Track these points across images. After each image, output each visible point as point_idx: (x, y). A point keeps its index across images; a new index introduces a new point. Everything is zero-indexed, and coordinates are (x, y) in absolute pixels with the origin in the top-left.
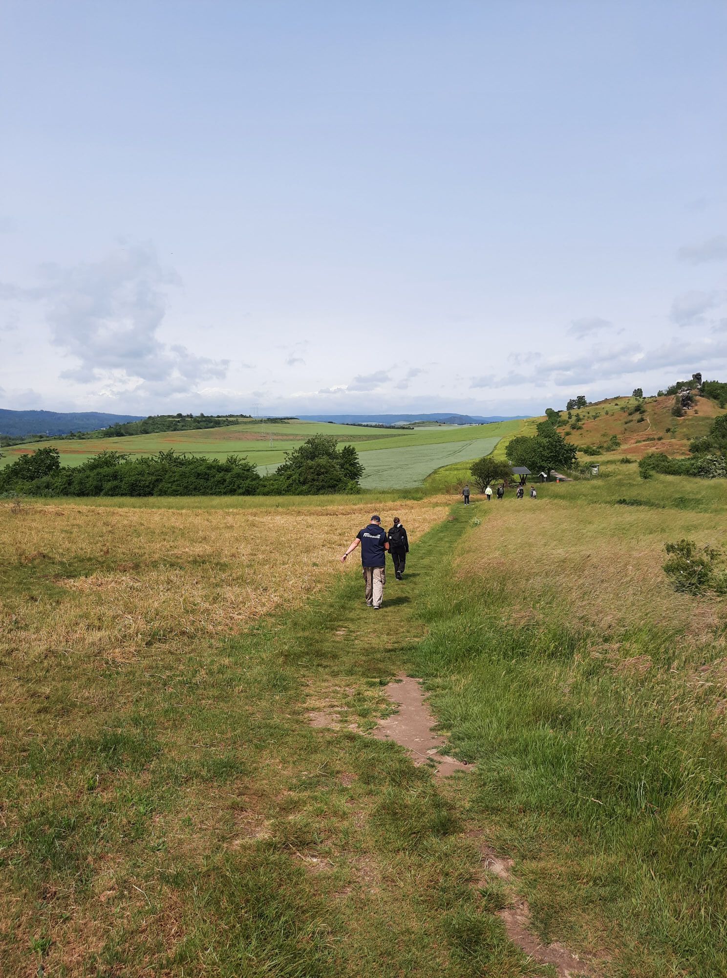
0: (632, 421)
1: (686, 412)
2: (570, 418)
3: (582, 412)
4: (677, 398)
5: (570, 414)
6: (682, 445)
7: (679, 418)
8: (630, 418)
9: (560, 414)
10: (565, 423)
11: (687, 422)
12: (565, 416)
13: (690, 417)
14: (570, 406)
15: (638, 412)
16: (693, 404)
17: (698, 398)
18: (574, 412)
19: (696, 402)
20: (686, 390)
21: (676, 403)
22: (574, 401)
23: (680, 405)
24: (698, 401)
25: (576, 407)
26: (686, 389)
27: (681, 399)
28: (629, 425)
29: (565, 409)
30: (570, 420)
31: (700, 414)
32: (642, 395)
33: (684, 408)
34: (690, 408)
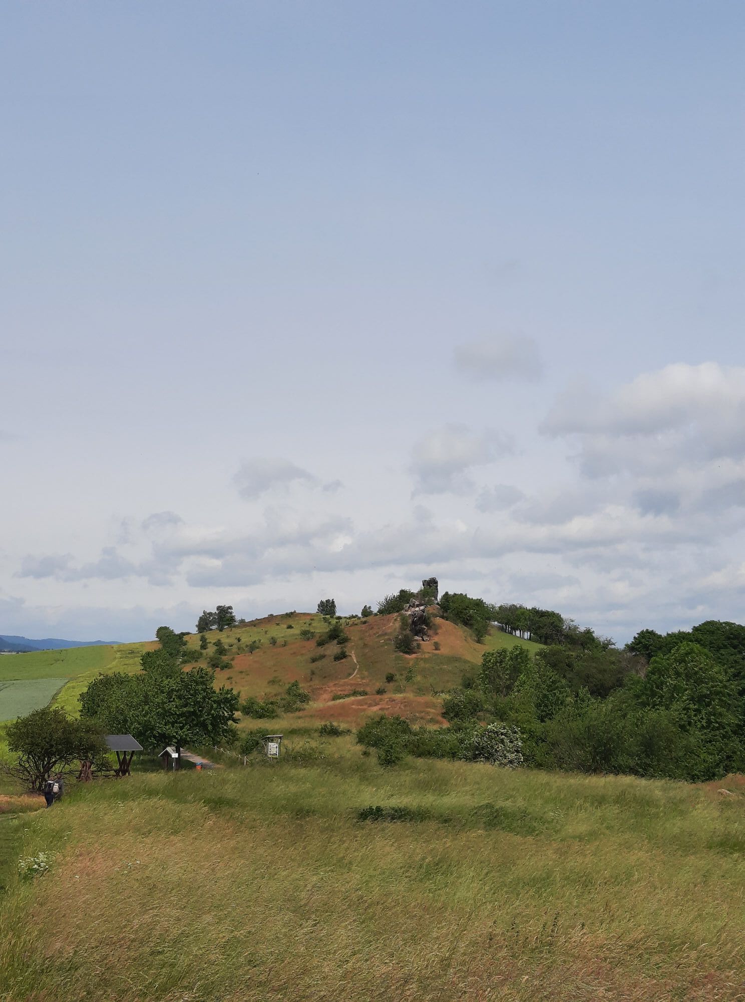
0: (323, 657)
1: (419, 646)
2: (204, 647)
3: (227, 638)
4: (404, 619)
5: (203, 639)
6: (427, 705)
7: (407, 656)
8: (321, 651)
9: (185, 638)
10: (193, 656)
11: (422, 664)
12: (194, 644)
13: (427, 656)
14: (204, 623)
15: (335, 641)
16: (430, 632)
17: (438, 620)
18: (213, 636)
19: (435, 629)
20: (418, 606)
21: (403, 628)
22: (210, 614)
23: (408, 632)
24: (439, 627)
25: (214, 627)
26: (417, 603)
27: (410, 621)
28: (318, 664)
29: (194, 630)
30: (204, 651)
31: (444, 651)
32: (334, 613)
33: (416, 638)
34: (425, 638)
